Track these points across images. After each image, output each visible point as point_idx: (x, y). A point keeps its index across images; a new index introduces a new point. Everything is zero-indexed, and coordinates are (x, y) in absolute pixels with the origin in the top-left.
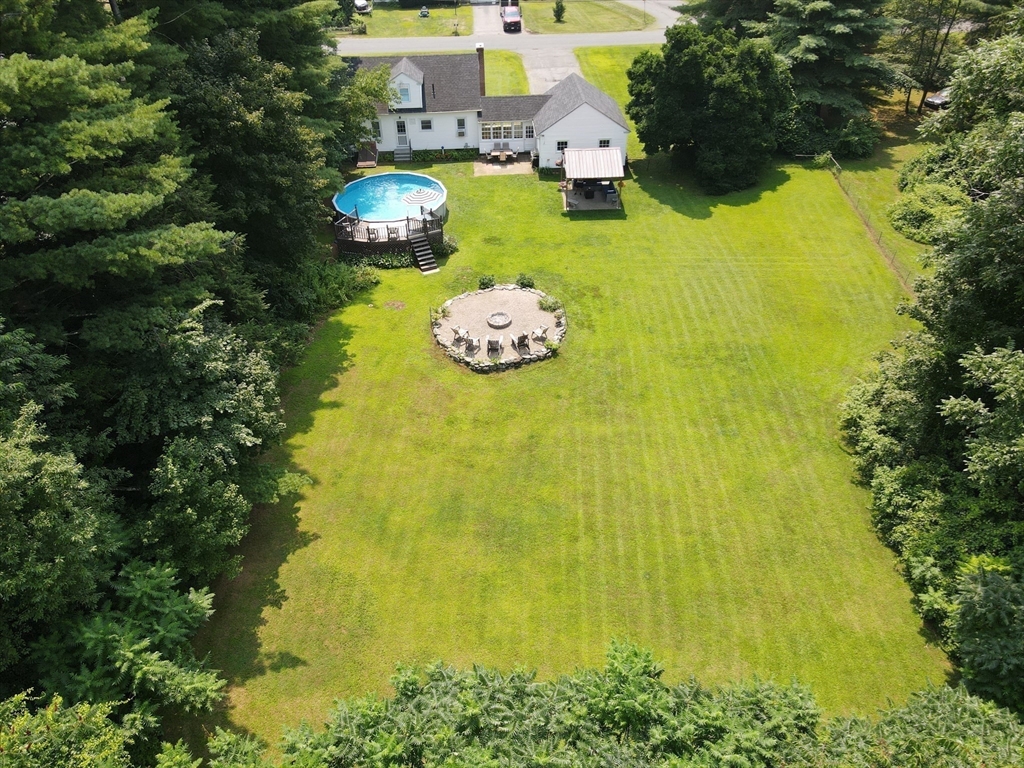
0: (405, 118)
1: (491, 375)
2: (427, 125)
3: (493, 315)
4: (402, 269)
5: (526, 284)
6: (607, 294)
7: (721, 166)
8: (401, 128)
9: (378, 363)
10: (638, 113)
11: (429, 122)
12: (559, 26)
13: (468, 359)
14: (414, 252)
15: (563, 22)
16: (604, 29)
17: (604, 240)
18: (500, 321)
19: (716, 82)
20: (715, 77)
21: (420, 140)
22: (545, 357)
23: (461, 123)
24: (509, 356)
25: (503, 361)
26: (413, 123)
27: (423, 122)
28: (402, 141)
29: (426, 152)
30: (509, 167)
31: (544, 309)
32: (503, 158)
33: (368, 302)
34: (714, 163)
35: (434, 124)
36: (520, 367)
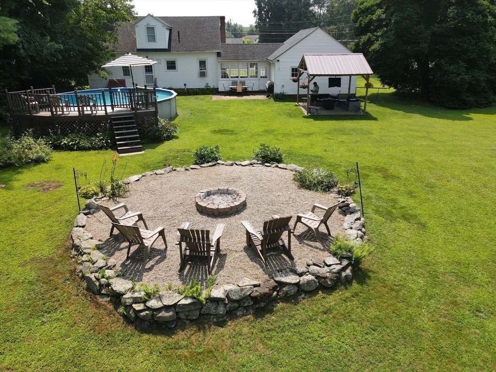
1: (181, 336)
2: (171, 66)
3: (209, 193)
4: (92, 152)
5: (269, 158)
10: (369, 39)
11: (174, 63)
13: (120, 285)
14: (111, 129)
22: (337, 282)
23: (203, 64)
24: (240, 278)
26: (159, 63)
27: (168, 63)
28: (149, 80)
31: (309, 188)
32: (239, 91)
34: (459, 75)
35: (178, 65)
36: (271, 312)
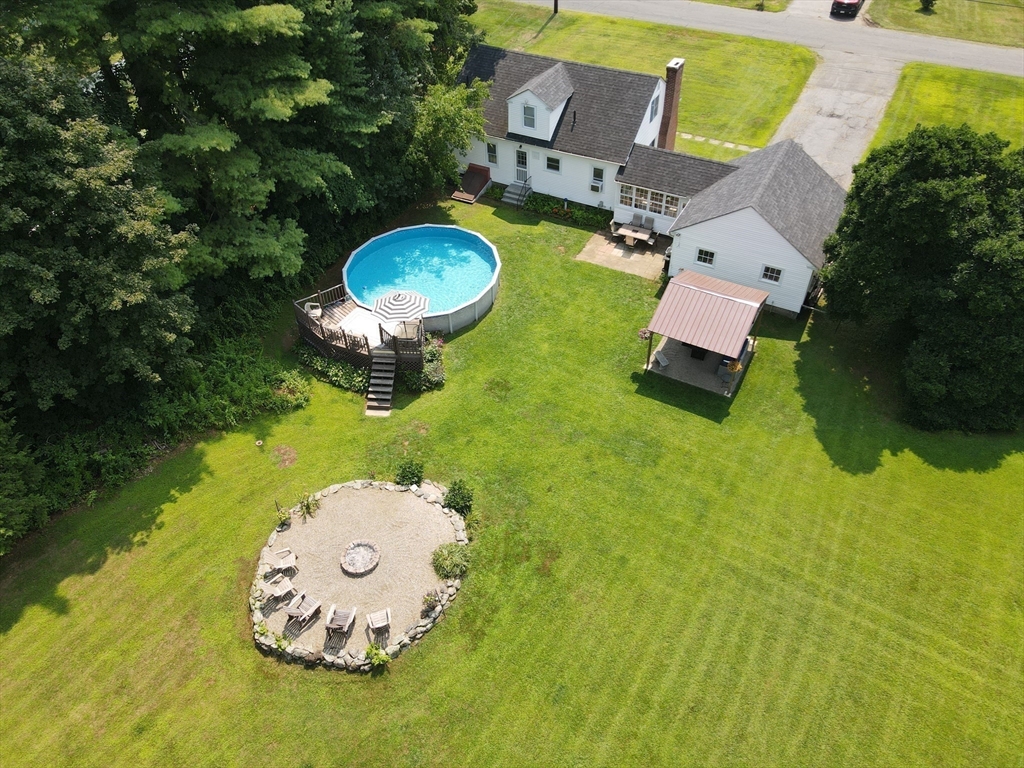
0: (527, 148)
1: (269, 660)
2: (553, 164)
3: (359, 545)
4: (349, 395)
5: (458, 501)
6: (563, 575)
7: (937, 389)
8: (522, 159)
9: (173, 554)
11: (557, 161)
12: (922, 18)
13: (257, 616)
14: (370, 376)
15: (933, 12)
16: (986, 36)
17: (652, 451)
18: (360, 561)
19: (978, 248)
20: (986, 235)
21: (543, 181)
22: (357, 670)
23: (598, 174)
24: (309, 643)
25: (289, 650)
26: (537, 158)
27: (549, 160)
28: (522, 176)
29: (548, 199)
30: (636, 256)
31: (436, 567)
32: (630, 242)
33: (263, 435)
35: (562, 165)
36: (313, 669)
